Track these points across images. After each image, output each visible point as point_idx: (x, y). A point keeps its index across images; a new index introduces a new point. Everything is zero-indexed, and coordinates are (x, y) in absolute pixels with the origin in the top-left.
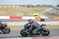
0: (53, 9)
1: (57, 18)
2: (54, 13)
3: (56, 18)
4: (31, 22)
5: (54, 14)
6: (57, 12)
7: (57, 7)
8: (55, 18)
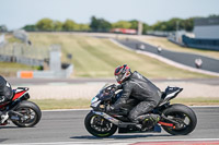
0: (10, 41)
1: (23, 75)
2: (11, 54)
3: (19, 74)
4: (125, 76)
5: (12, 60)
6: (23, 52)
7: (23, 31)
8: (15, 75)
